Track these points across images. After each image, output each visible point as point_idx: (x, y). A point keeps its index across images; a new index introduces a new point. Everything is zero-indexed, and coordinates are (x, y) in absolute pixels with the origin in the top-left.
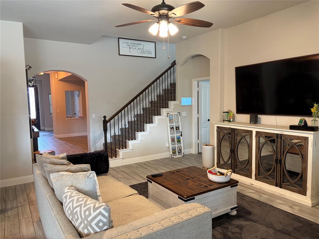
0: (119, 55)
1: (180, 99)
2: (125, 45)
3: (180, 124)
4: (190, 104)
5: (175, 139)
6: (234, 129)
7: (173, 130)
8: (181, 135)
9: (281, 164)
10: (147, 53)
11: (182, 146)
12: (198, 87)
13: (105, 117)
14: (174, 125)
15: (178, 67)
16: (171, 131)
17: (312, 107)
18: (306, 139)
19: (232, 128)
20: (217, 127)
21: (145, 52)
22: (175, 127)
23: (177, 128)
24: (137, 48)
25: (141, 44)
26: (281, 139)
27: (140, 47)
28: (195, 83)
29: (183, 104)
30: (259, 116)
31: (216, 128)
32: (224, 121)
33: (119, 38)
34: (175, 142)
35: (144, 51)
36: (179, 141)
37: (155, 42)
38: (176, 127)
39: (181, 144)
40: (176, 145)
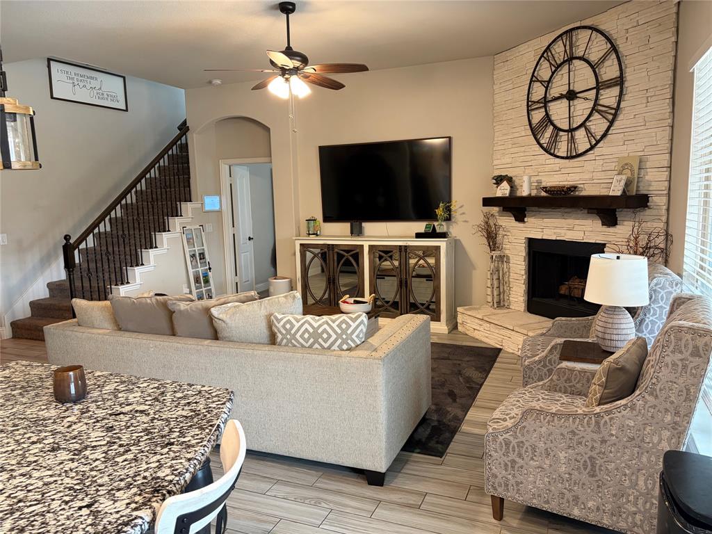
0: (52, 97)
1: (202, 200)
2: (64, 77)
3: (205, 247)
4: (217, 208)
5: (200, 277)
6: (333, 245)
7: (194, 260)
8: (210, 269)
9: (406, 287)
10: (109, 99)
11: (213, 290)
12: (230, 176)
13: (67, 238)
14: (195, 250)
15: (194, 135)
16: (191, 262)
17: (438, 207)
18: (438, 248)
19: (329, 245)
20: (301, 244)
21: (105, 96)
22: (197, 255)
23: (202, 256)
24: (88, 86)
25: (96, 79)
26: (406, 252)
27: (94, 83)
28: (224, 169)
29: (207, 208)
30: (364, 224)
31: (298, 248)
32: (309, 234)
33: (49, 60)
34: (201, 283)
35: (103, 94)
36: (207, 281)
37: (124, 78)
38: (200, 254)
39: (210, 286)
40: (204, 289)
